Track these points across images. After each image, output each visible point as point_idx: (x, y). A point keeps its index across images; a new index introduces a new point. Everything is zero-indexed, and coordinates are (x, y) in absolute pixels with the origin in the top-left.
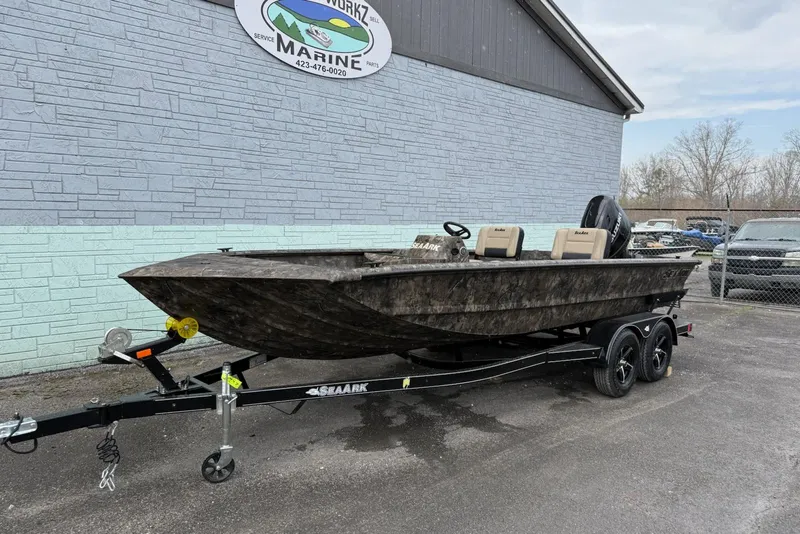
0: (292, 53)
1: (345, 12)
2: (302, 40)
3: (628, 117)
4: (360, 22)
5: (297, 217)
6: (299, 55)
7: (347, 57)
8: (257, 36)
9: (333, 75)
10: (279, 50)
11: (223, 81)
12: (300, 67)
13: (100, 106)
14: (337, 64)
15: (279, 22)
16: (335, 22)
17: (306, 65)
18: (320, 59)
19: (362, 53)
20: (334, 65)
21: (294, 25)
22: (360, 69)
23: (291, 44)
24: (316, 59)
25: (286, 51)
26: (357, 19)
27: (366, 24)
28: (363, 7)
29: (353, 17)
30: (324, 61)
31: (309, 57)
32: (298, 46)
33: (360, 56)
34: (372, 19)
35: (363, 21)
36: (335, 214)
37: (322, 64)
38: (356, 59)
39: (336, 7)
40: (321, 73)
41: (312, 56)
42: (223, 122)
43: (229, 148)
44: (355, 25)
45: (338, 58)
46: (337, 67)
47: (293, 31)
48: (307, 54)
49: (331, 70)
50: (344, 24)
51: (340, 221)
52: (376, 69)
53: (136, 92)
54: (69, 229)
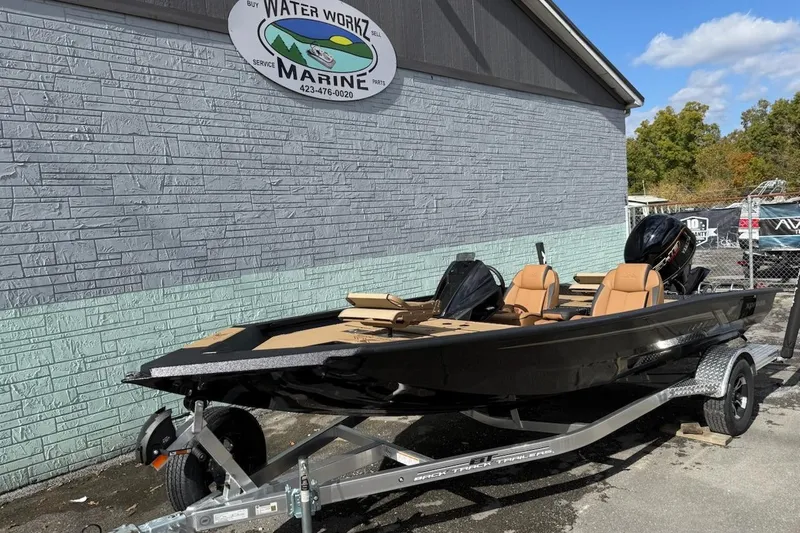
0: (295, 78)
1: (345, 28)
2: (304, 63)
3: (628, 112)
4: (362, 38)
5: (317, 257)
6: (302, 79)
7: (352, 77)
8: (256, 62)
9: (340, 98)
10: (281, 76)
11: (225, 116)
12: (304, 93)
13: (90, 158)
14: (343, 85)
15: (278, 45)
16: (336, 39)
17: (310, 89)
18: (324, 82)
19: (366, 71)
20: (339, 87)
21: (294, 46)
22: (367, 89)
23: (293, 68)
24: (320, 82)
25: (288, 77)
26: (358, 35)
27: (369, 40)
28: (364, 21)
29: (354, 32)
30: (329, 83)
31: (313, 81)
32: (300, 69)
33: (365, 74)
34: (374, 33)
35: (365, 37)
36: (356, 249)
37: (328, 87)
38: (361, 78)
39: (336, 24)
40: (326, 97)
41: (317, 79)
42: (229, 162)
43: (239, 191)
44: (356, 41)
45: (343, 78)
46: (344, 89)
47: (293, 54)
48: (311, 77)
49: (338, 93)
50: (346, 42)
51: (361, 255)
52: (382, 88)
53: (130, 139)
54: (68, 306)
